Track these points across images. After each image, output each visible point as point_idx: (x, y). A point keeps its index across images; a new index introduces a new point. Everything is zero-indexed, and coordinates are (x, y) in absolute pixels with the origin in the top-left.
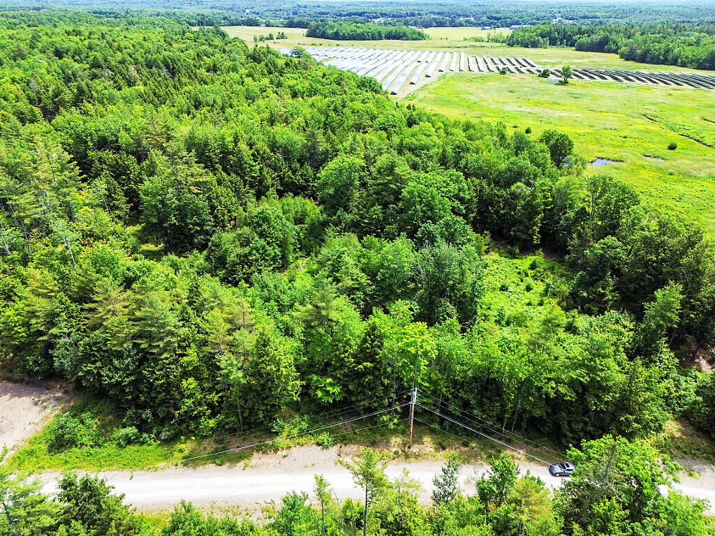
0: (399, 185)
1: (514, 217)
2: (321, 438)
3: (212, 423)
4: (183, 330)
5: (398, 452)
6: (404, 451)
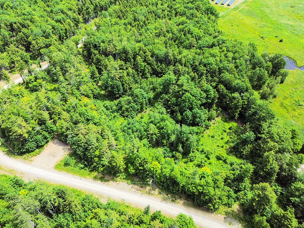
2: (128, 181)
3: (102, 169)
4: (97, 144)
5: (147, 192)
6: (149, 192)
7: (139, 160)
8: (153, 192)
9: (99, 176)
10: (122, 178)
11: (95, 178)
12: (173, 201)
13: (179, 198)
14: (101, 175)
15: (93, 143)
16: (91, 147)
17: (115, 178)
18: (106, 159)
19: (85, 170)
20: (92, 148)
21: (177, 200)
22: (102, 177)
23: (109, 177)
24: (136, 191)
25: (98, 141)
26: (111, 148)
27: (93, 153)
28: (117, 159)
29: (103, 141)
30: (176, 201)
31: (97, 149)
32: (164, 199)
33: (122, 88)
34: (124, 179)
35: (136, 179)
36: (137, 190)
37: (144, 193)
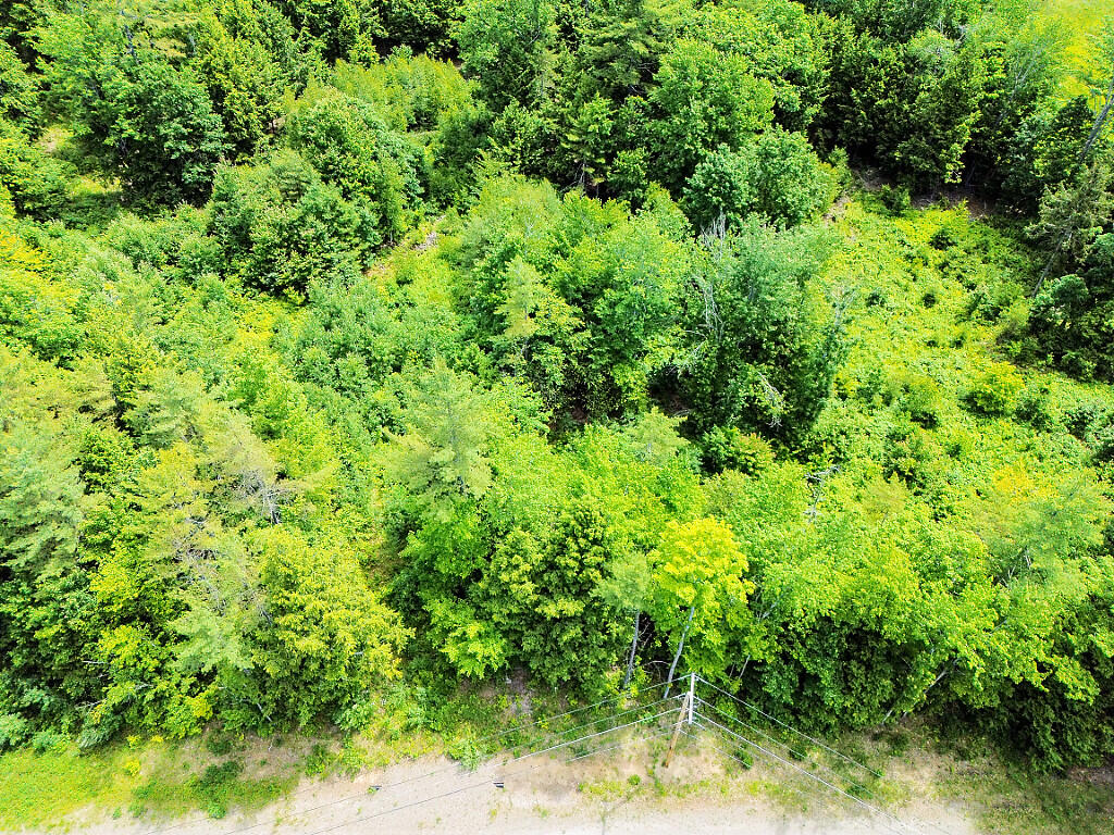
0: (652, 41)
1: (908, 117)
2: (459, 741)
3: (199, 706)
4: (97, 502)
5: (638, 780)
6: (651, 775)
7: (529, 544)
8: (678, 768)
9: (185, 766)
10: (395, 725)
11: (153, 799)
12: (855, 790)
13: (888, 753)
14: (198, 759)
15: (45, 507)
16: (35, 542)
17: (334, 748)
18: (220, 611)
19: (42, 750)
20: (50, 546)
21: (886, 776)
22: (213, 771)
23: (284, 755)
24: (543, 800)
25: (102, 471)
26: (237, 507)
27: (72, 598)
28: (329, 590)
29: (151, 463)
30: (881, 783)
31: (106, 546)
32: (793, 802)
33: (217, 118)
34: (408, 729)
35: (517, 705)
36: (553, 790)
37: (618, 800)
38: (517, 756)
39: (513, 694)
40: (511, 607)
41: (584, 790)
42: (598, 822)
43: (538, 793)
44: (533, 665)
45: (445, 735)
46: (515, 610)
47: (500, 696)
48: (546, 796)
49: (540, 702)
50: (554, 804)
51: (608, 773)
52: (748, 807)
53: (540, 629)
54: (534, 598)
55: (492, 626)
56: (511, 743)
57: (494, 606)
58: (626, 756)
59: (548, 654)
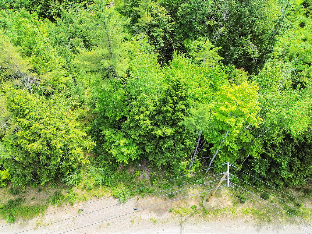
5: (196, 207)
6: (201, 205)
13: (303, 196)
14: (5, 197)
21: (303, 206)
22: (11, 202)
23: (42, 195)
32: (264, 217)
37: (187, 216)
38: (143, 197)
39: (142, 171)
40: (140, 132)
41: (173, 211)
42: (179, 226)
43: (152, 213)
44: (150, 158)
45: (112, 188)
46: (142, 133)
47: (136, 171)
48: (155, 214)
49: (153, 174)
50: (159, 217)
51: (182, 204)
52: (244, 220)
53: (153, 142)
54: (151, 127)
55: (132, 140)
56: (140, 192)
57: (132, 132)
58: (190, 197)
59: (157, 154)
